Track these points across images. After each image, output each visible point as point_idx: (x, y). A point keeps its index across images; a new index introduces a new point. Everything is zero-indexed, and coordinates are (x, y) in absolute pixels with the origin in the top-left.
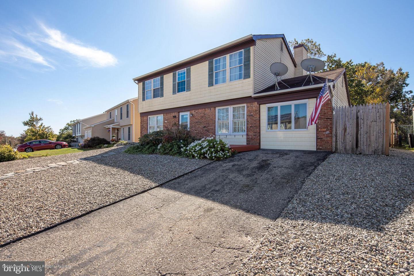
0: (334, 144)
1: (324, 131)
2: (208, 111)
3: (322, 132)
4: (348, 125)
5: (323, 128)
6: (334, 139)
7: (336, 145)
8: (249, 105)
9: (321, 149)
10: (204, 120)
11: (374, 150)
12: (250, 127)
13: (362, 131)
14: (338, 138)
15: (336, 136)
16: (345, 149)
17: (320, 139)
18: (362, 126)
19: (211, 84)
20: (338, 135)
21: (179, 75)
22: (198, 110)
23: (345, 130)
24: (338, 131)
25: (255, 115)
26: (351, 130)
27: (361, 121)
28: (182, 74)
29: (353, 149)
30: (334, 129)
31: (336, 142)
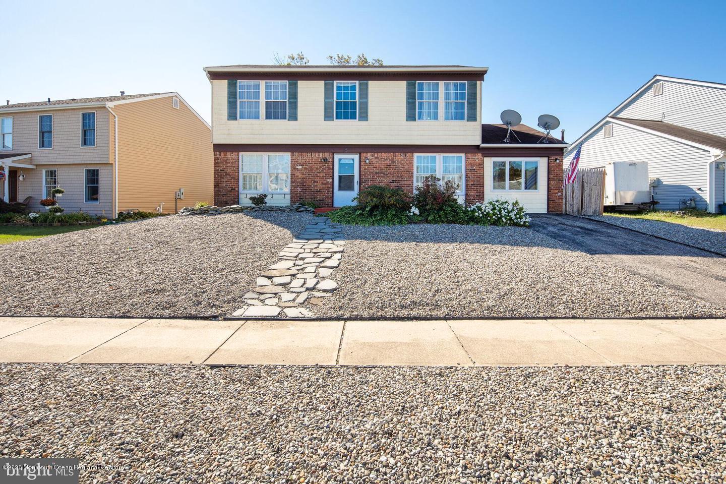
0: (564, 206)
1: (556, 193)
2: (400, 157)
3: (554, 193)
4: (575, 188)
5: (556, 190)
6: (564, 201)
7: (566, 207)
8: (469, 155)
9: (553, 211)
10: (392, 171)
11: (593, 211)
12: (471, 185)
13: (586, 193)
14: (567, 200)
15: (566, 198)
16: (573, 210)
17: (552, 201)
18: (586, 190)
19: (411, 117)
20: (567, 197)
21: (339, 88)
22: (379, 154)
23: (573, 192)
24: (567, 194)
25: (478, 170)
26: (578, 192)
27: (585, 184)
28: (346, 88)
29: (578, 211)
30: (564, 191)
31: (566, 204)
